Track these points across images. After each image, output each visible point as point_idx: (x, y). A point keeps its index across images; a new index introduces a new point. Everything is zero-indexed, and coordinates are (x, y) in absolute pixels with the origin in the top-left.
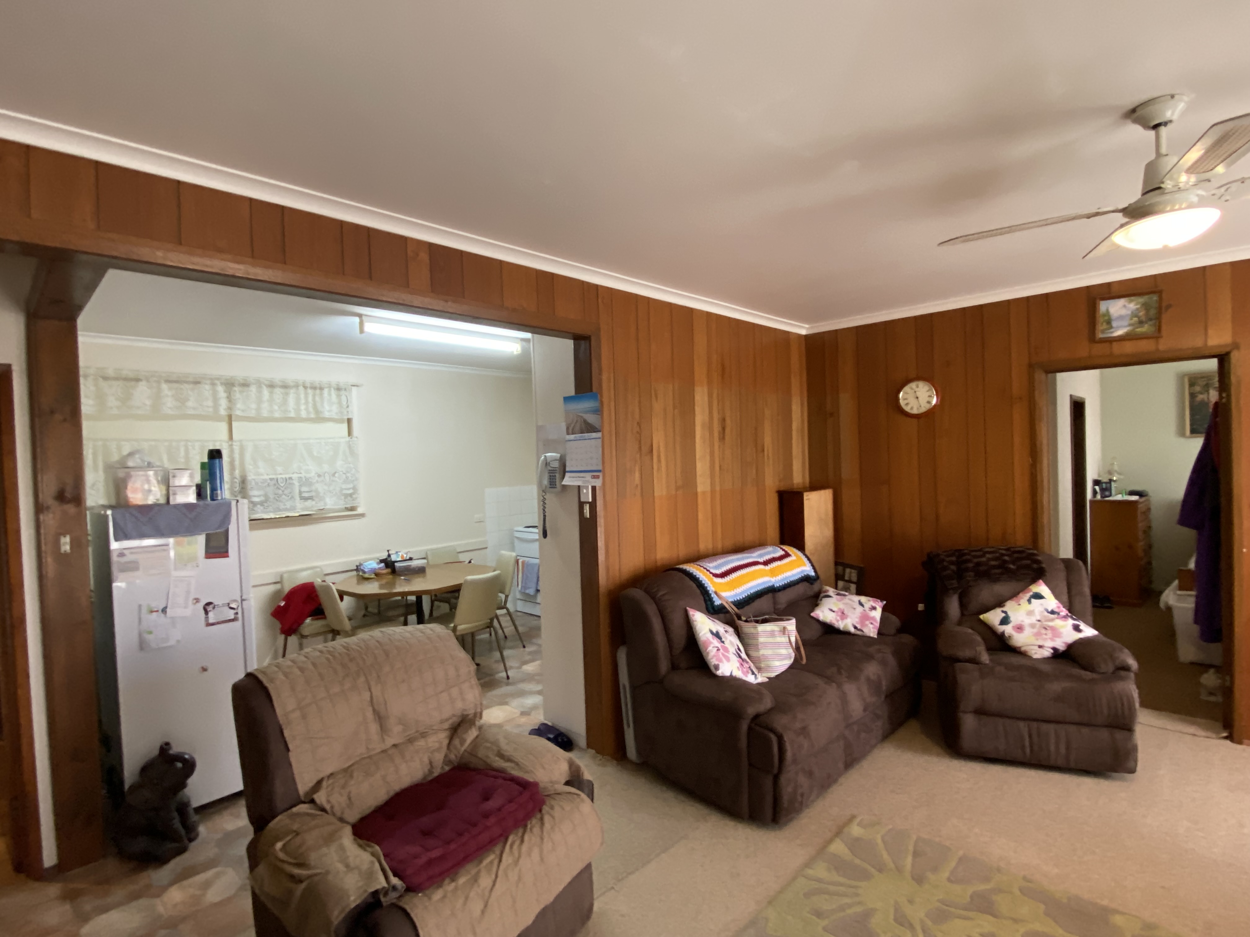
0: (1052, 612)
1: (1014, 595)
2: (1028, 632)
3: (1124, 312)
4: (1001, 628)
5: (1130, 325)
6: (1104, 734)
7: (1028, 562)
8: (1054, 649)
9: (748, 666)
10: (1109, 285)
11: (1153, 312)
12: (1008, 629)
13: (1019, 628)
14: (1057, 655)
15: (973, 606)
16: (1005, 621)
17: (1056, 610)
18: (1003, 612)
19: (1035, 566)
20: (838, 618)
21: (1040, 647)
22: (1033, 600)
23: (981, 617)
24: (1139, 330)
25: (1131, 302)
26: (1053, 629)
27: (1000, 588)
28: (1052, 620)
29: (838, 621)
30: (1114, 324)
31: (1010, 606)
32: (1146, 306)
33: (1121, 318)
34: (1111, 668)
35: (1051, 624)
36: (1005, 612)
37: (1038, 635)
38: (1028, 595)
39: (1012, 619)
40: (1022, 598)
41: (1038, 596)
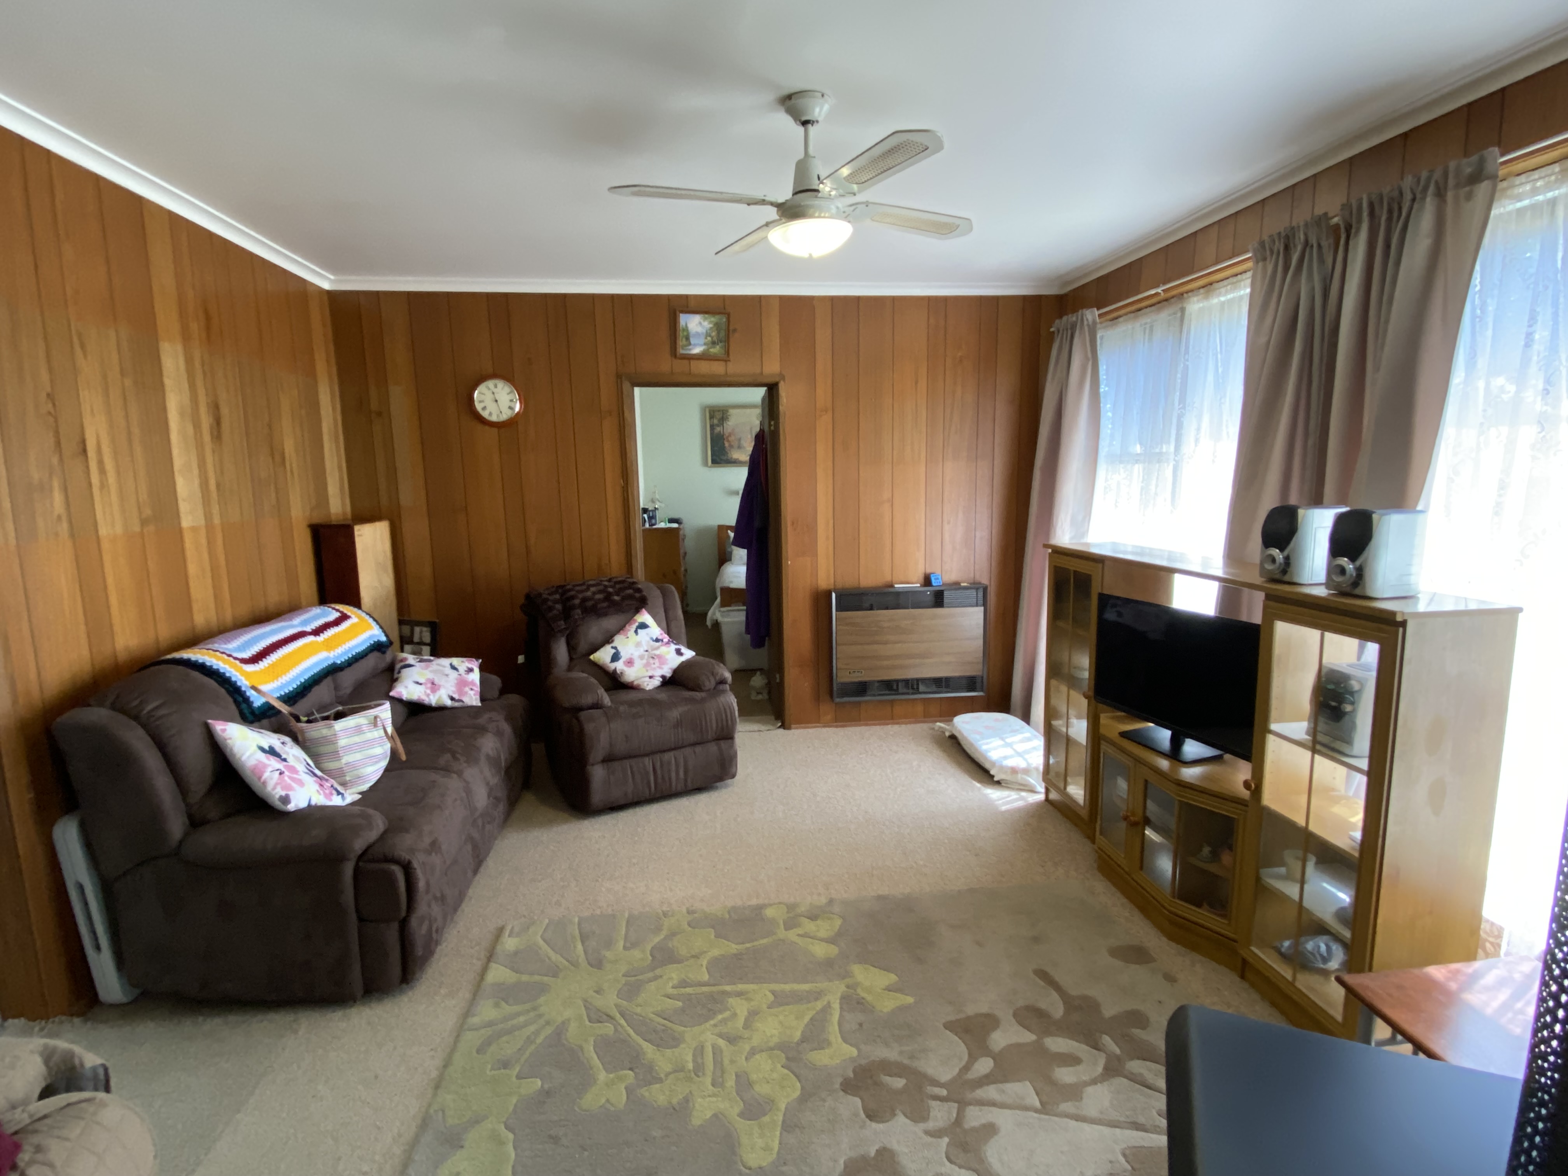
0: (657, 640)
1: (621, 629)
2: (638, 664)
3: (699, 329)
4: (612, 666)
5: (705, 344)
6: (713, 748)
7: (630, 591)
8: (663, 677)
9: (330, 785)
10: (686, 297)
11: (723, 334)
12: (619, 666)
13: (630, 663)
14: (667, 682)
15: (583, 647)
16: (616, 657)
17: (660, 638)
18: (612, 647)
19: (637, 595)
20: (428, 691)
21: (651, 677)
22: (639, 631)
23: (592, 657)
24: (712, 350)
25: (705, 319)
26: (659, 657)
27: (609, 623)
28: (658, 648)
29: (428, 695)
30: (692, 341)
31: (619, 641)
32: (717, 325)
33: (697, 334)
34: (713, 683)
35: (657, 652)
36: (615, 648)
37: (647, 665)
38: (634, 626)
39: (622, 654)
40: (629, 630)
41: (643, 626)
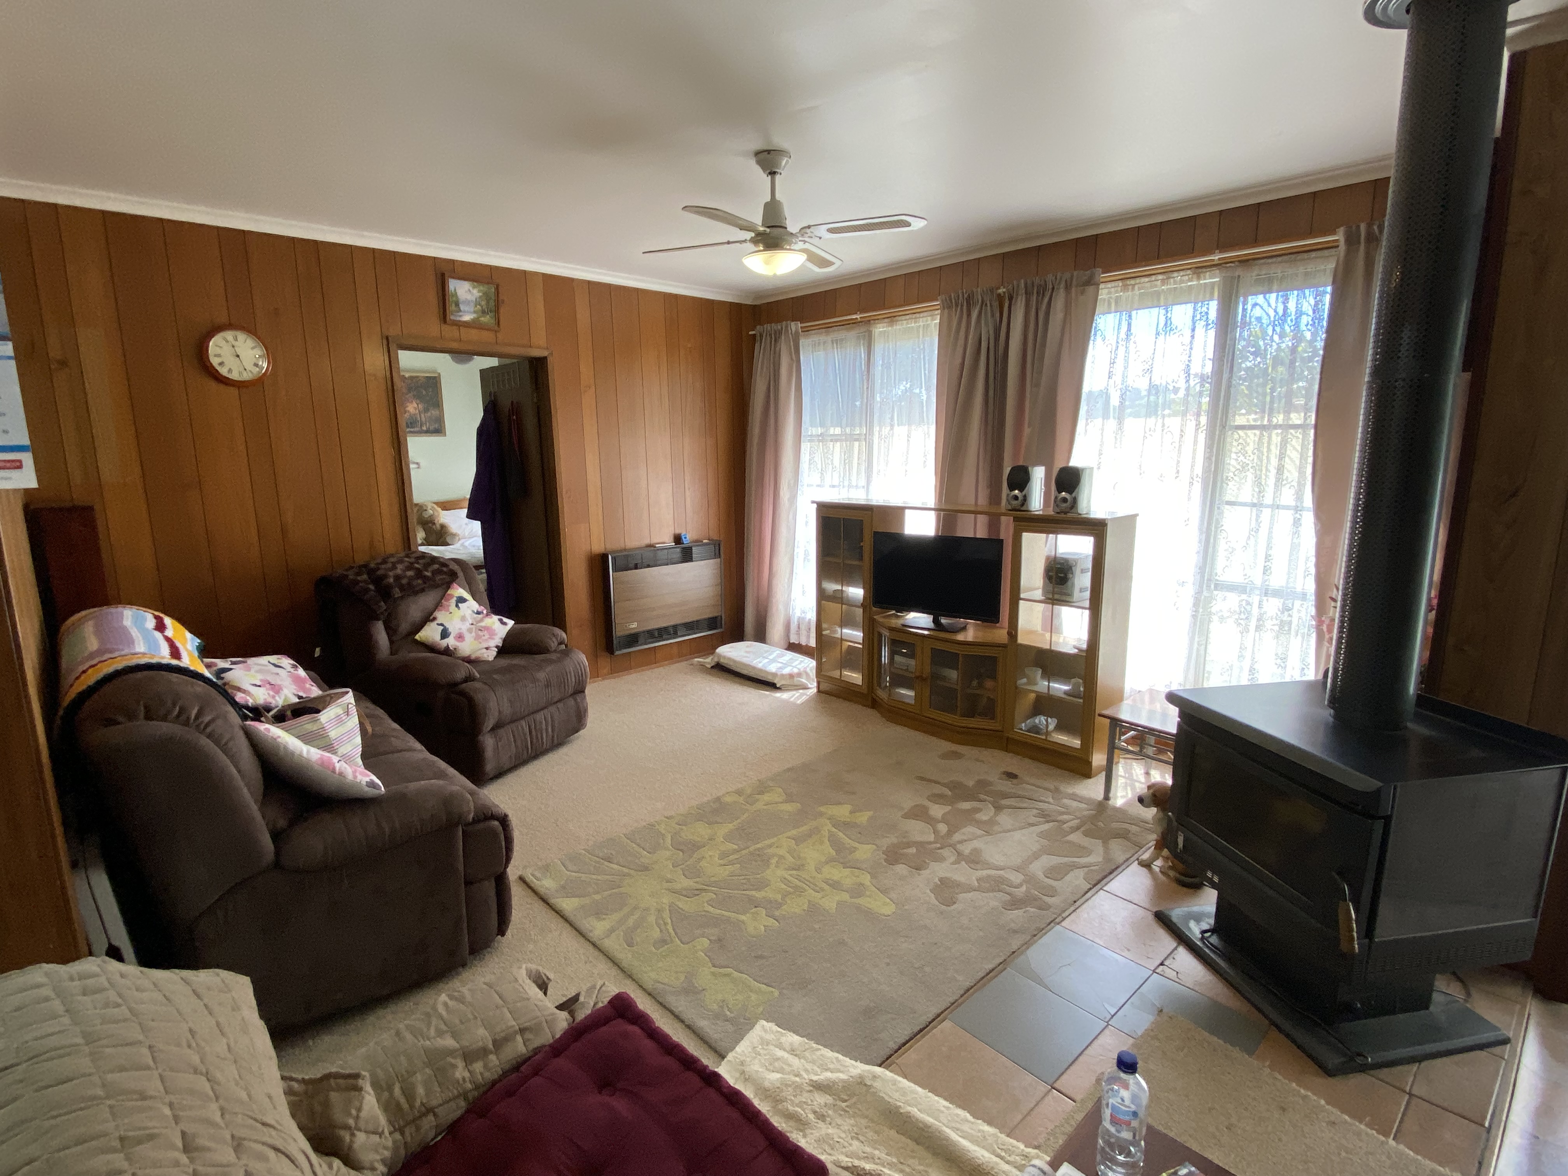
0: (478, 613)
1: (438, 605)
2: (469, 638)
3: (469, 297)
4: (444, 643)
5: (475, 312)
6: (571, 702)
7: (436, 566)
8: (497, 647)
10: (452, 262)
11: (492, 303)
12: (451, 642)
13: (460, 637)
14: (503, 651)
15: (404, 627)
16: (445, 634)
17: (480, 610)
18: (438, 624)
19: (445, 569)
20: (272, 693)
21: (487, 648)
22: (460, 605)
23: (417, 637)
24: (482, 319)
25: (474, 287)
26: (487, 629)
27: (426, 600)
28: (481, 620)
29: (273, 697)
30: (462, 307)
31: (441, 616)
32: (486, 294)
33: (467, 302)
34: (556, 643)
35: (483, 624)
36: (442, 625)
37: (477, 638)
38: (453, 601)
39: (450, 630)
40: (449, 606)
41: (461, 600)
